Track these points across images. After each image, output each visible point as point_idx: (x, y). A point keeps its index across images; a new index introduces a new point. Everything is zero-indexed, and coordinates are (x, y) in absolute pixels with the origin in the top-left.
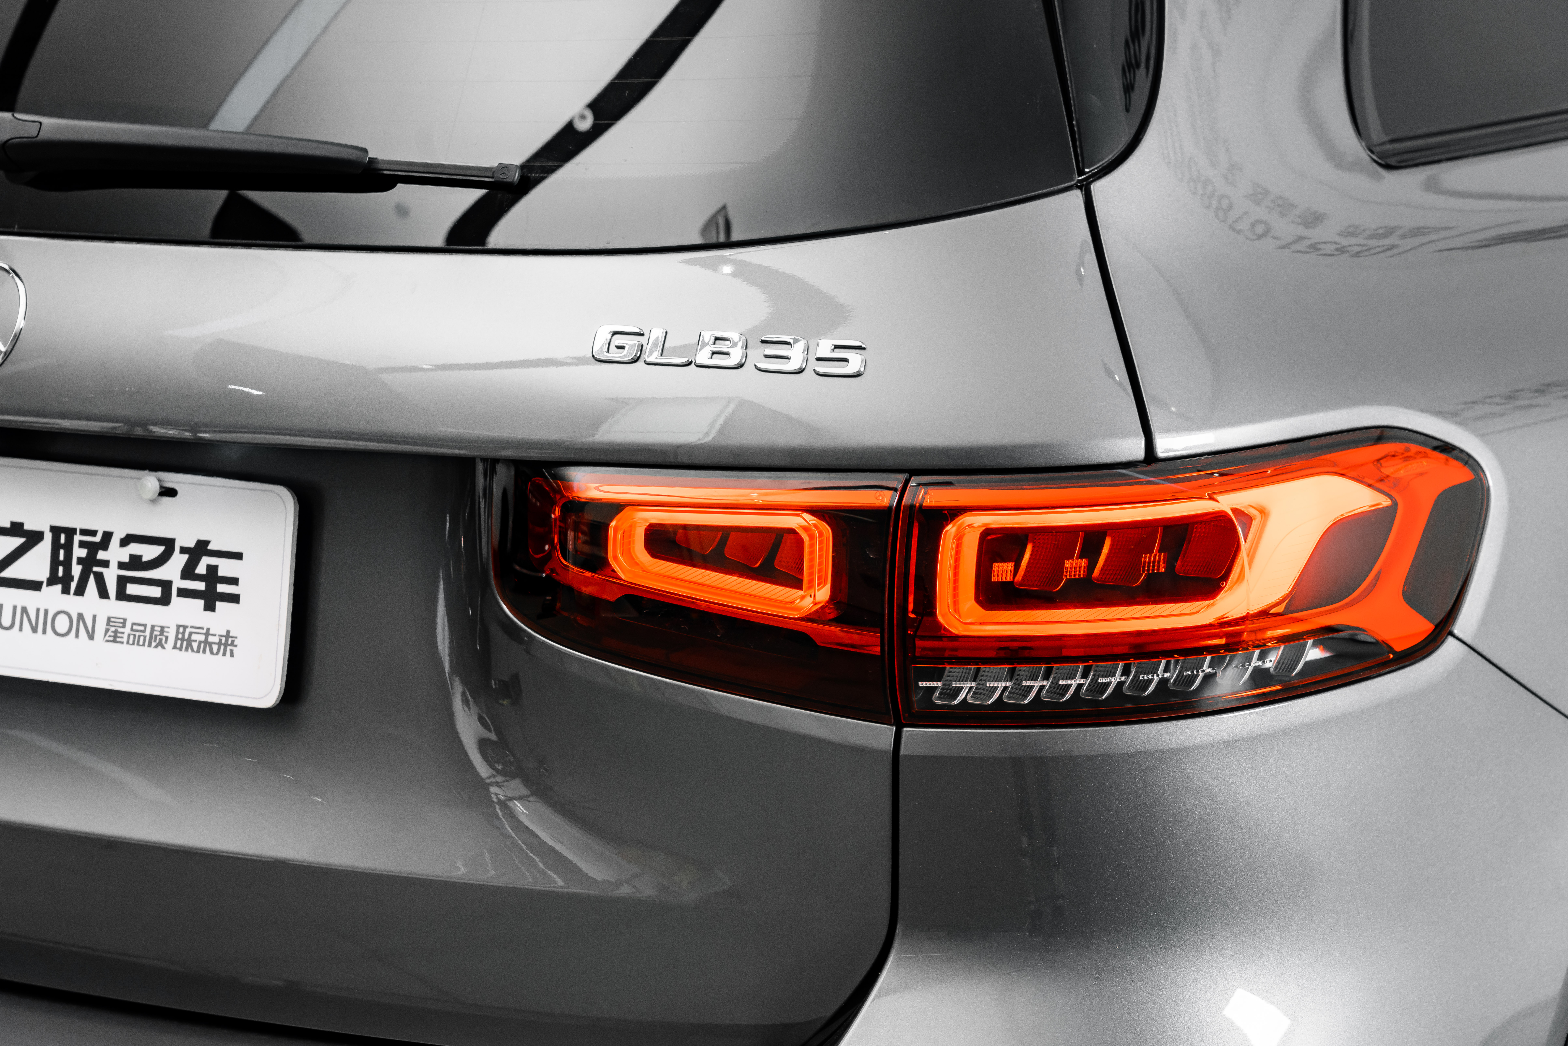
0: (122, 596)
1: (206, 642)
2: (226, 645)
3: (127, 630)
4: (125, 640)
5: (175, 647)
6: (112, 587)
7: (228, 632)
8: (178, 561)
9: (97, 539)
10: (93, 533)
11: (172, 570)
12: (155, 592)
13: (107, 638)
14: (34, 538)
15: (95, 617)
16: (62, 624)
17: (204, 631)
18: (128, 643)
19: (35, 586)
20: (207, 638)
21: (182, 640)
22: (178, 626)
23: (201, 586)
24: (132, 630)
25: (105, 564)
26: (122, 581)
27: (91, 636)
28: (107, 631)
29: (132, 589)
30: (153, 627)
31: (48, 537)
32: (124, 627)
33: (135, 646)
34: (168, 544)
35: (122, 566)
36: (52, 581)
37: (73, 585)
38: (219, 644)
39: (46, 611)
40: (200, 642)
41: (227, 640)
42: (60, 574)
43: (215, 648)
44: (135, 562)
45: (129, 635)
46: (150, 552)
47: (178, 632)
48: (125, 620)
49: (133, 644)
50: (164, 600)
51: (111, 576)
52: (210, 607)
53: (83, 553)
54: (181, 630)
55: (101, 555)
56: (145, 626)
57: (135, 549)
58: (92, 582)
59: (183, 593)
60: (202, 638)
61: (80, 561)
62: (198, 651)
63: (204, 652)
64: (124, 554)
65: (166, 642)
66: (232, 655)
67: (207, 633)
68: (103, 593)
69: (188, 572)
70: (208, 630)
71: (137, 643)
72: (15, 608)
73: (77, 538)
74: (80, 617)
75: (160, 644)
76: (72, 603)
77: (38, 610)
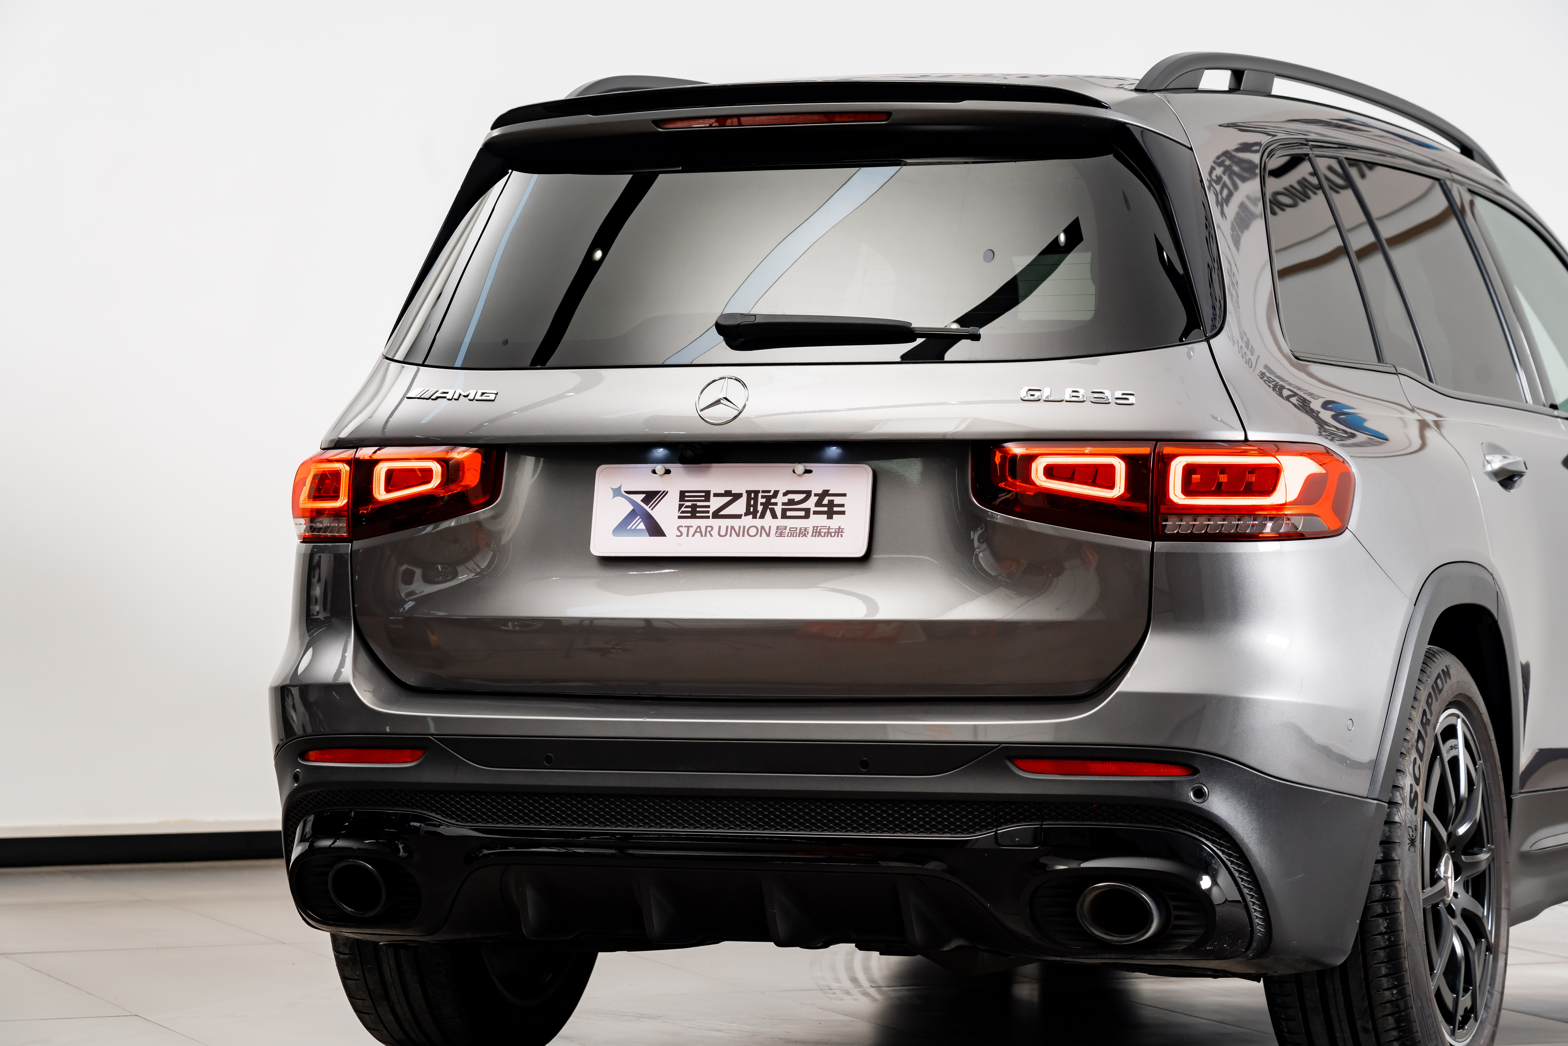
0: (784, 516)
1: (828, 532)
2: (838, 532)
3: (787, 530)
4: (786, 535)
5: (812, 536)
6: (779, 513)
7: (840, 527)
8: (813, 500)
9: (771, 494)
10: (769, 492)
11: (811, 504)
12: (802, 513)
13: (777, 535)
14: (738, 496)
15: (770, 527)
16: (753, 531)
17: (827, 528)
18: (788, 536)
19: (739, 517)
20: (828, 530)
21: (816, 533)
22: (814, 527)
23: (825, 509)
24: (790, 530)
25: (776, 504)
26: (784, 511)
27: (768, 535)
28: (776, 532)
29: (789, 513)
30: (801, 529)
31: (745, 495)
32: (786, 530)
33: (792, 537)
34: (808, 494)
35: (784, 504)
36: (746, 514)
37: (758, 515)
38: (835, 532)
39: (744, 527)
40: (825, 533)
41: (839, 530)
42: (752, 510)
43: (833, 534)
44: (791, 502)
45: (788, 533)
46: (798, 497)
47: (814, 529)
48: (786, 527)
49: (791, 536)
50: (807, 516)
51: (778, 510)
52: (830, 517)
53: (764, 500)
54: (815, 528)
55: (773, 500)
56: (797, 528)
57: (791, 496)
58: (768, 512)
59: (815, 513)
60: (826, 531)
61: (762, 504)
62: (824, 536)
63: (827, 536)
64: (785, 499)
65: (808, 534)
66: (842, 536)
67: (829, 528)
68: (774, 516)
69: (818, 504)
70: (829, 527)
71: (792, 535)
72: (727, 527)
73: (760, 495)
74: (762, 528)
75: (805, 535)
76: (758, 522)
77: (740, 527)
